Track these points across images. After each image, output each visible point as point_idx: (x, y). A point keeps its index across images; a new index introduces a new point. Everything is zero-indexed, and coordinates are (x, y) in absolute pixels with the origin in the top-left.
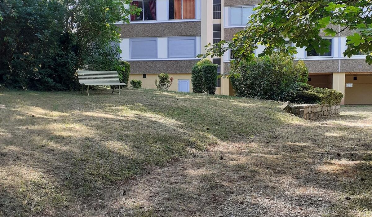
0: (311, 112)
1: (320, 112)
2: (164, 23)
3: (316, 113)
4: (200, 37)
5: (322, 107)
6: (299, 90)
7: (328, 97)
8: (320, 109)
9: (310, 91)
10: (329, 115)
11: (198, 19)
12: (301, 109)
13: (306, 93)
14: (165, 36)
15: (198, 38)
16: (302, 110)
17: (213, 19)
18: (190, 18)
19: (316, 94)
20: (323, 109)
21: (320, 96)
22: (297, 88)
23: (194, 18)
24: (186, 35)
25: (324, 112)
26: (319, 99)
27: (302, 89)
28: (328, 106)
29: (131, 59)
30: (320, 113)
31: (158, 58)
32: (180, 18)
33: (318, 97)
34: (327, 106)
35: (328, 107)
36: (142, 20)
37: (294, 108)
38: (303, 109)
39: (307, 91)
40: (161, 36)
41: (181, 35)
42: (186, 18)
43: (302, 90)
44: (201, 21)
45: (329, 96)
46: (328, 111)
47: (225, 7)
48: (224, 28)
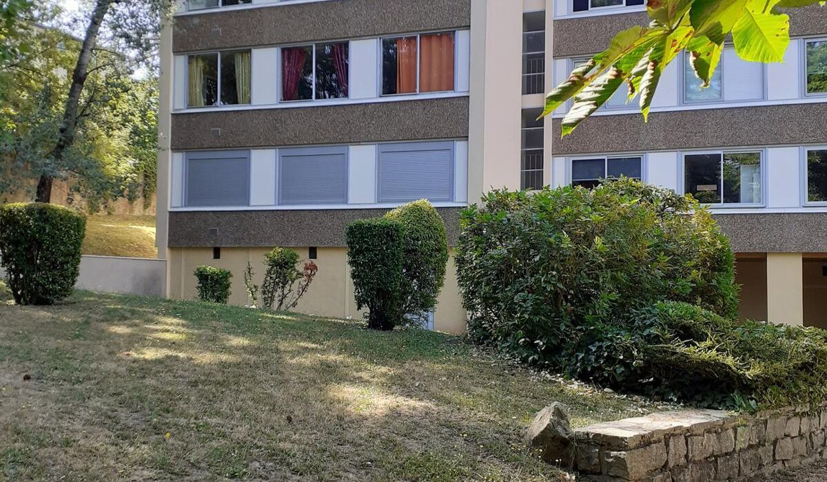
0: (683, 461)
1: (752, 451)
2: (366, 104)
3: (720, 461)
4: (466, 142)
5: (766, 422)
6: (656, 339)
7: (803, 374)
8: (745, 437)
9: (703, 345)
10: (810, 454)
11: (460, 90)
12: (614, 453)
13: (683, 355)
14: (369, 141)
15: (459, 146)
16: (616, 458)
17: (522, 94)
18: (440, 89)
19: (729, 361)
20: (771, 432)
21: (750, 374)
22: (651, 325)
23: (451, 87)
24: (427, 138)
25: (775, 443)
26: (747, 388)
27: (668, 336)
28: (804, 414)
29: (279, 204)
30: (748, 455)
31: (349, 202)
32: (412, 90)
33: (740, 378)
34: (796, 415)
35: (805, 420)
36: (311, 98)
37: (579, 441)
38: (623, 454)
39: (687, 345)
40: (358, 142)
41: (414, 138)
42: (429, 90)
43: (667, 341)
44: (468, 97)
45: (805, 367)
46: (801, 435)
47: (558, 61)
48: (553, 119)
